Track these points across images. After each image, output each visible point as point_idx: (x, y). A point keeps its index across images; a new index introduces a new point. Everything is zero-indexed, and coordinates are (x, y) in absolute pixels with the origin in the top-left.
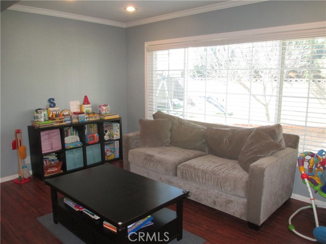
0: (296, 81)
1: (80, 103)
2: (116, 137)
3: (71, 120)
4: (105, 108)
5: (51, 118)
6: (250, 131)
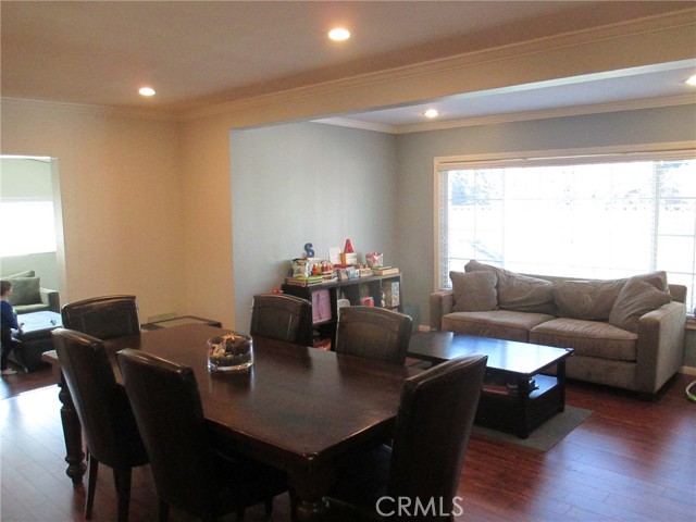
1: (341, 251)
2: (395, 303)
3: (339, 275)
4: (376, 258)
5: (314, 273)
6: (621, 283)
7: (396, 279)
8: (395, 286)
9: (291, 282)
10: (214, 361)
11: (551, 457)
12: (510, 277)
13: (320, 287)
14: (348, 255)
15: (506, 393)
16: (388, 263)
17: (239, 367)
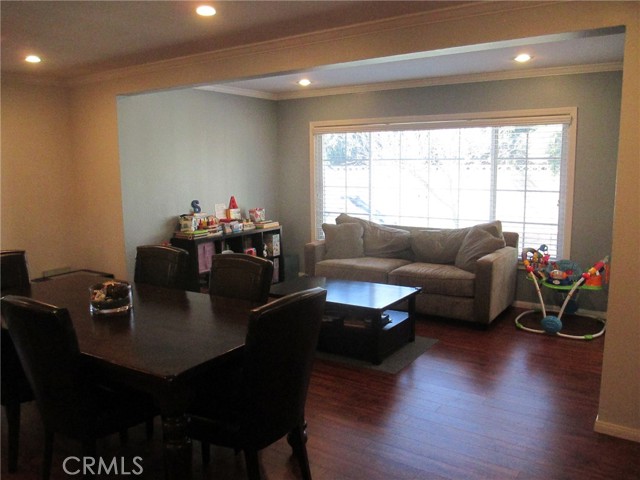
0: (508, 168)
1: (226, 207)
2: (276, 252)
3: (223, 229)
4: (259, 213)
5: (199, 228)
6: (465, 231)
7: (277, 232)
8: (276, 238)
9: (179, 235)
10: (95, 305)
11: (403, 380)
12: (374, 227)
13: (206, 240)
14: (232, 210)
15: (363, 327)
16: (270, 217)
17: (119, 310)
